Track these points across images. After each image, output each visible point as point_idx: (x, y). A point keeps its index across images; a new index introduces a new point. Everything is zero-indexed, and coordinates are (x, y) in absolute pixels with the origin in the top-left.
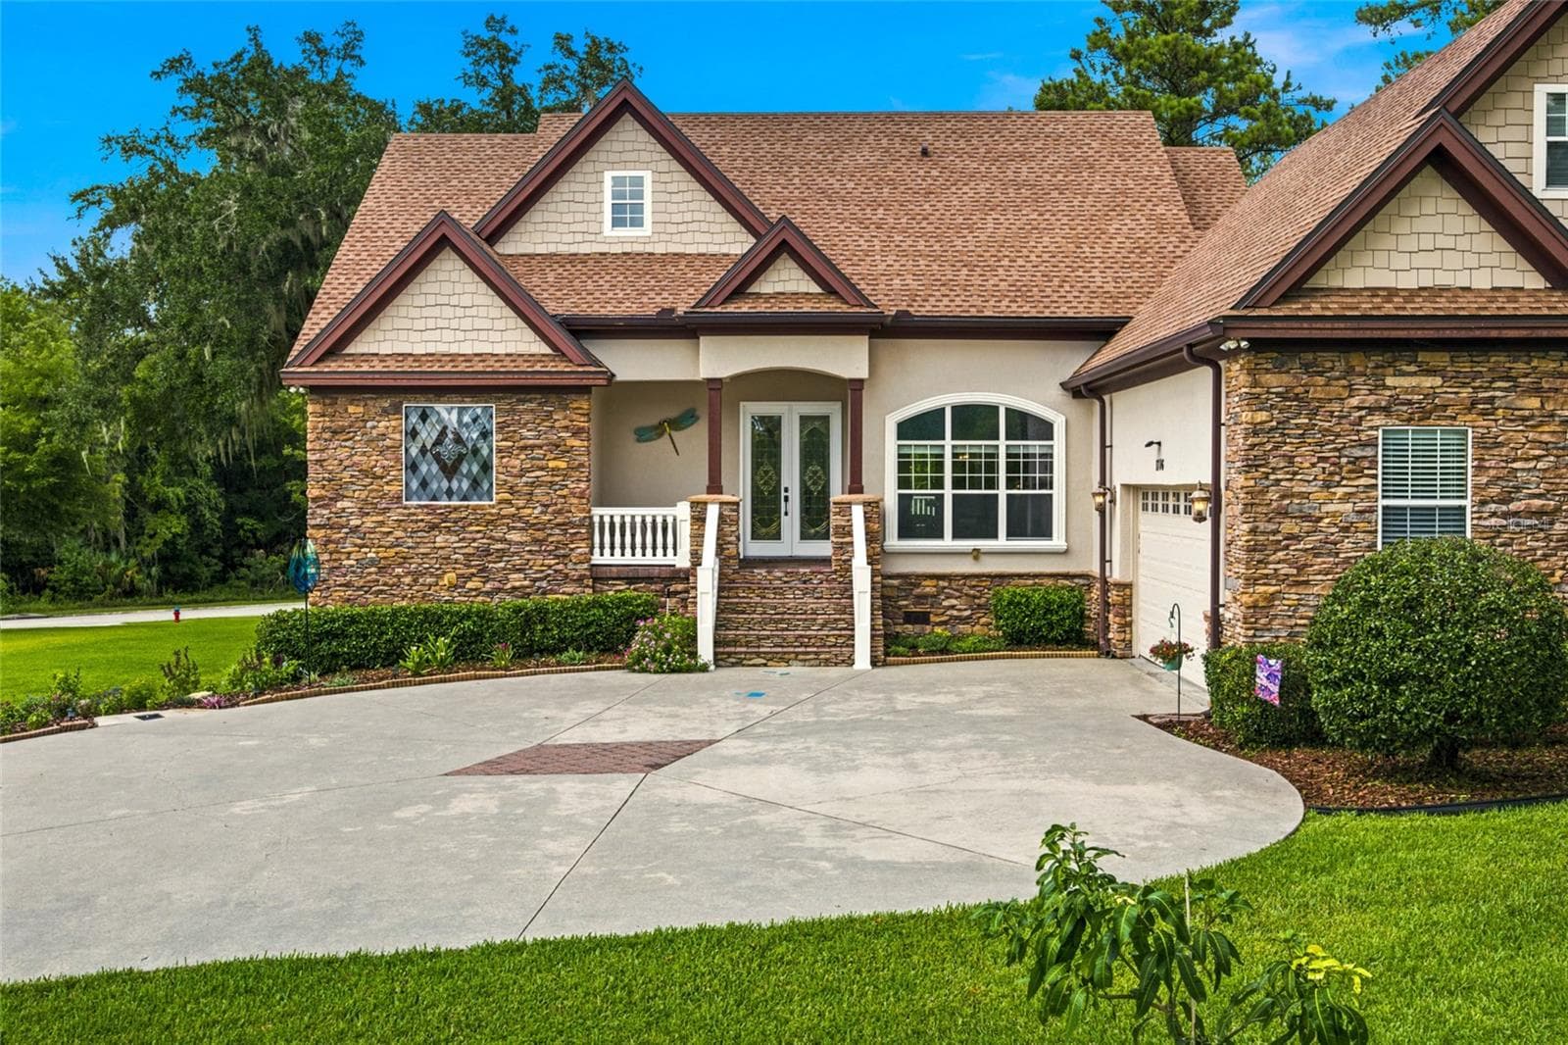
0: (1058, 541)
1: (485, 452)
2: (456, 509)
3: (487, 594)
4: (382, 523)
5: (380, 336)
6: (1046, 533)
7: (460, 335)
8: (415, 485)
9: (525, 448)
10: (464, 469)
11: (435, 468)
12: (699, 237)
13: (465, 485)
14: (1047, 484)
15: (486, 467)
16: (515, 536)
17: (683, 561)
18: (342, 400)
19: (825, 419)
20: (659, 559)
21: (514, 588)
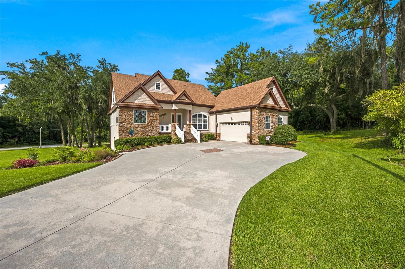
0: (207, 129)
1: (145, 117)
2: (141, 124)
3: (146, 136)
4: (130, 126)
5: (130, 100)
6: (206, 128)
7: (142, 101)
8: (135, 121)
9: (151, 116)
10: (142, 119)
11: (138, 119)
12: (167, 92)
13: (142, 121)
14: (207, 123)
15: (145, 119)
16: (149, 128)
17: (170, 131)
18: (124, 108)
19: (180, 115)
20: (167, 131)
21: (149, 135)
